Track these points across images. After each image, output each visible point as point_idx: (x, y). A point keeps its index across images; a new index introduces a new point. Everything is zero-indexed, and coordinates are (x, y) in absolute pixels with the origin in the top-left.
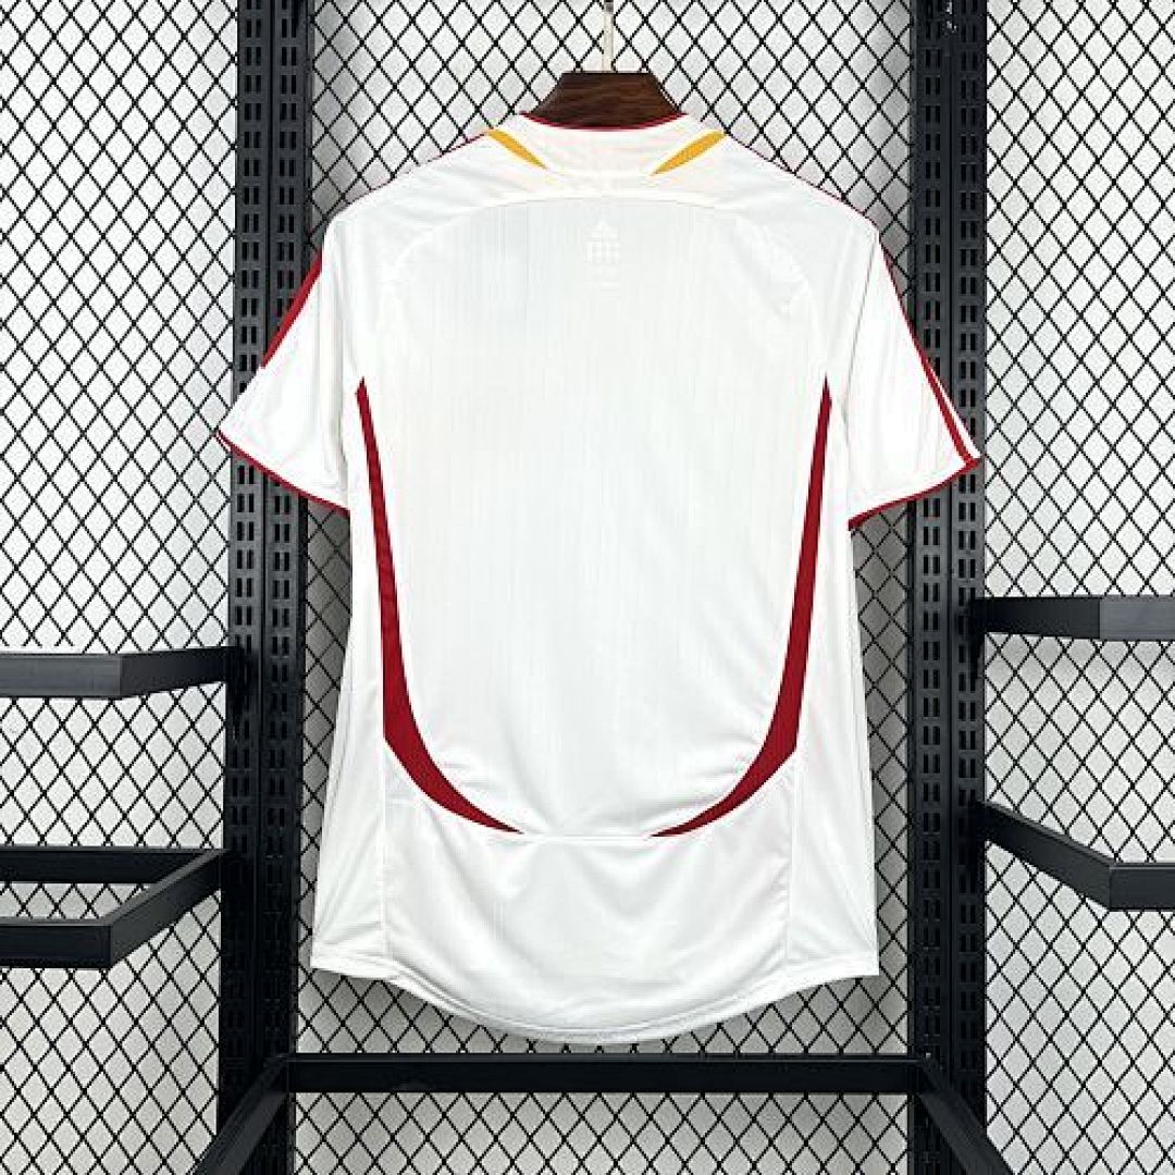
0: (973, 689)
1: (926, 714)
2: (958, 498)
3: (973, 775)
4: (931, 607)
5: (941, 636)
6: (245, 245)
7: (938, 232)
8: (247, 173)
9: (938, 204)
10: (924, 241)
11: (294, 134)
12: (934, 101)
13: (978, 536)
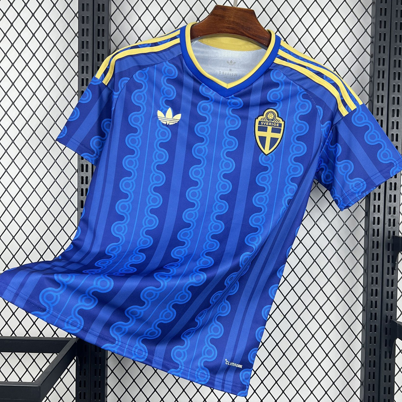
0: (393, 274)
1: (372, 284)
2: (389, 192)
3: (392, 310)
4: (375, 239)
5: (380, 251)
6: (83, 79)
7: (383, 77)
8: (83, 48)
9: (384, 65)
10: (377, 81)
11: (103, 30)
12: (383, 18)
13: (397, 210)
